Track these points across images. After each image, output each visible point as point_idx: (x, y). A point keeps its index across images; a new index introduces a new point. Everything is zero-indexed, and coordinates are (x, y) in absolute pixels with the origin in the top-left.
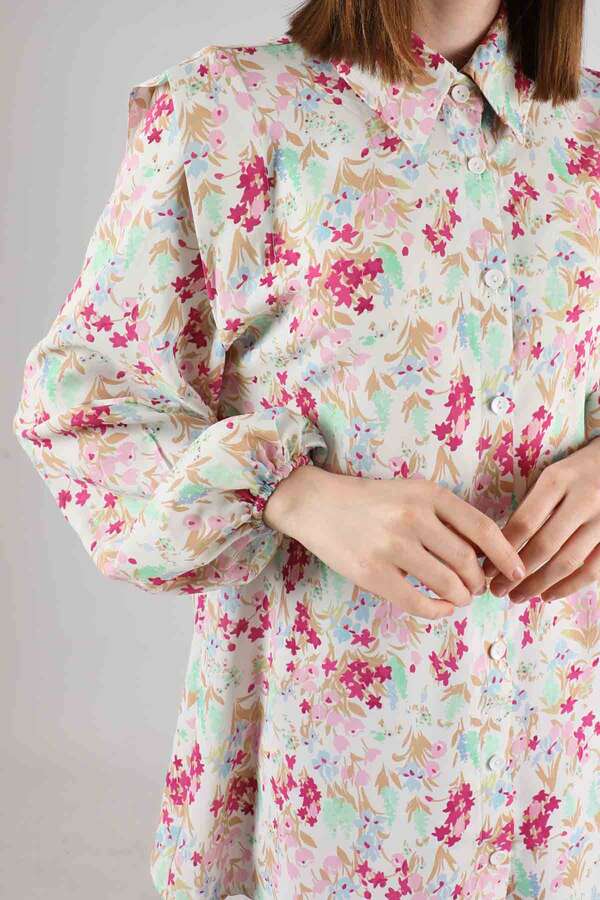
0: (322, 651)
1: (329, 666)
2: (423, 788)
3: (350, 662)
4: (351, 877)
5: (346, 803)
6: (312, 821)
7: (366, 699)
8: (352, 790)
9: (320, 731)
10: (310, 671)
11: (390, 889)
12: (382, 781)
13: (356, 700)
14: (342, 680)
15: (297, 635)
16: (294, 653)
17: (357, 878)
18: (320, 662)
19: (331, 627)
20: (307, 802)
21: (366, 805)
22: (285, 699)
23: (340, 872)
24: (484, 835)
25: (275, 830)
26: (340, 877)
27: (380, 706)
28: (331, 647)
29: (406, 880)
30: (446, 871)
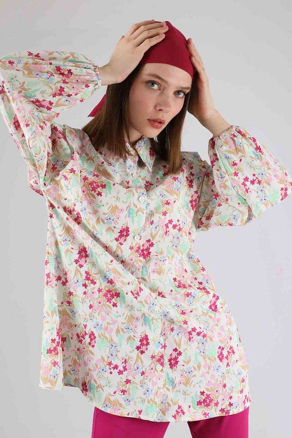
0: (97, 286)
1: (100, 291)
2: (132, 333)
3: (107, 289)
4: (105, 366)
5: (105, 340)
6: (93, 346)
7: (112, 304)
8: (107, 335)
9: (96, 315)
10: (93, 293)
11: (119, 370)
12: (118, 331)
13: (108, 303)
14: (104, 296)
15: (87, 282)
16: (86, 288)
17: (108, 367)
18: (96, 290)
19: (101, 277)
20: (91, 340)
21: (112, 340)
22: (83, 305)
23: (102, 365)
24: (153, 357)
25: (78, 352)
26: (102, 367)
27: (116, 306)
28: (101, 284)
29: (126, 366)
30: (139, 363)
